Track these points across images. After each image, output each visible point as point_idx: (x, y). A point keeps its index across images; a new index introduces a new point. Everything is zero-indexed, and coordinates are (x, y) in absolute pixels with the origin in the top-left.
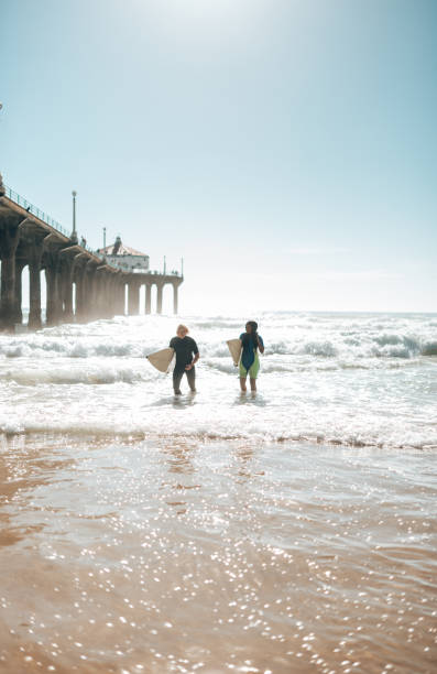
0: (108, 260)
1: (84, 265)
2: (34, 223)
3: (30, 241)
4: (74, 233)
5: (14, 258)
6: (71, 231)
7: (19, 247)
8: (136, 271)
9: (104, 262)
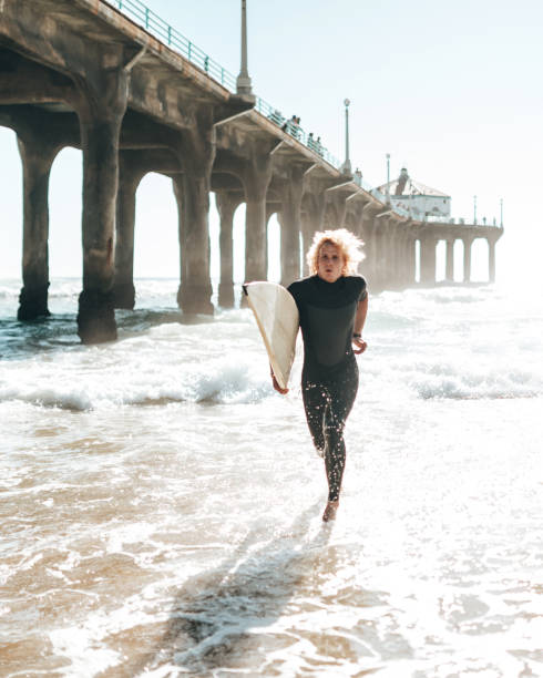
0: (394, 203)
1: (359, 213)
2: (292, 148)
3: (285, 176)
4: (348, 161)
5: (264, 202)
6: (343, 160)
7: (270, 186)
8: (431, 219)
9: (387, 207)
